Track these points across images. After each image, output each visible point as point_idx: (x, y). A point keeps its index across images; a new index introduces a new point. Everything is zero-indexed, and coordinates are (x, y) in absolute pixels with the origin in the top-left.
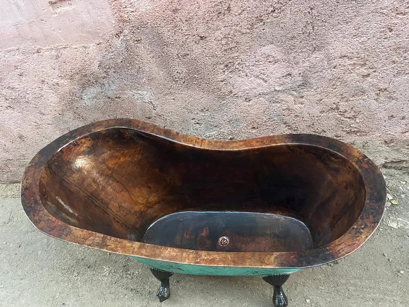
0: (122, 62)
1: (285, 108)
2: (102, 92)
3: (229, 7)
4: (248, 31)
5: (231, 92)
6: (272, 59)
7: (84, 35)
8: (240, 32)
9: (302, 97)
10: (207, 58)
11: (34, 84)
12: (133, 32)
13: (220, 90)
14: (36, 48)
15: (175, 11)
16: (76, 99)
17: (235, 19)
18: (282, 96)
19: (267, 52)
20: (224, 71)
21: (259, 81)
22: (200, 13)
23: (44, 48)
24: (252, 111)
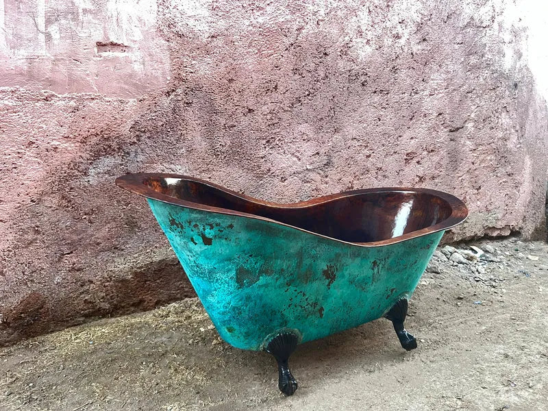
0: (162, 125)
1: (314, 188)
2: (122, 165)
3: (276, 86)
4: (289, 109)
5: (269, 170)
6: (306, 137)
7: (127, 87)
8: (283, 109)
9: (327, 177)
10: (252, 131)
11: (13, 146)
12: (186, 93)
13: (259, 167)
14: (46, 94)
15: (231, 81)
16: (77, 173)
17: (280, 97)
18: (312, 175)
19: (303, 130)
20: (265, 147)
21: (295, 159)
22: (252, 87)
23: (60, 96)
24: (286, 193)
